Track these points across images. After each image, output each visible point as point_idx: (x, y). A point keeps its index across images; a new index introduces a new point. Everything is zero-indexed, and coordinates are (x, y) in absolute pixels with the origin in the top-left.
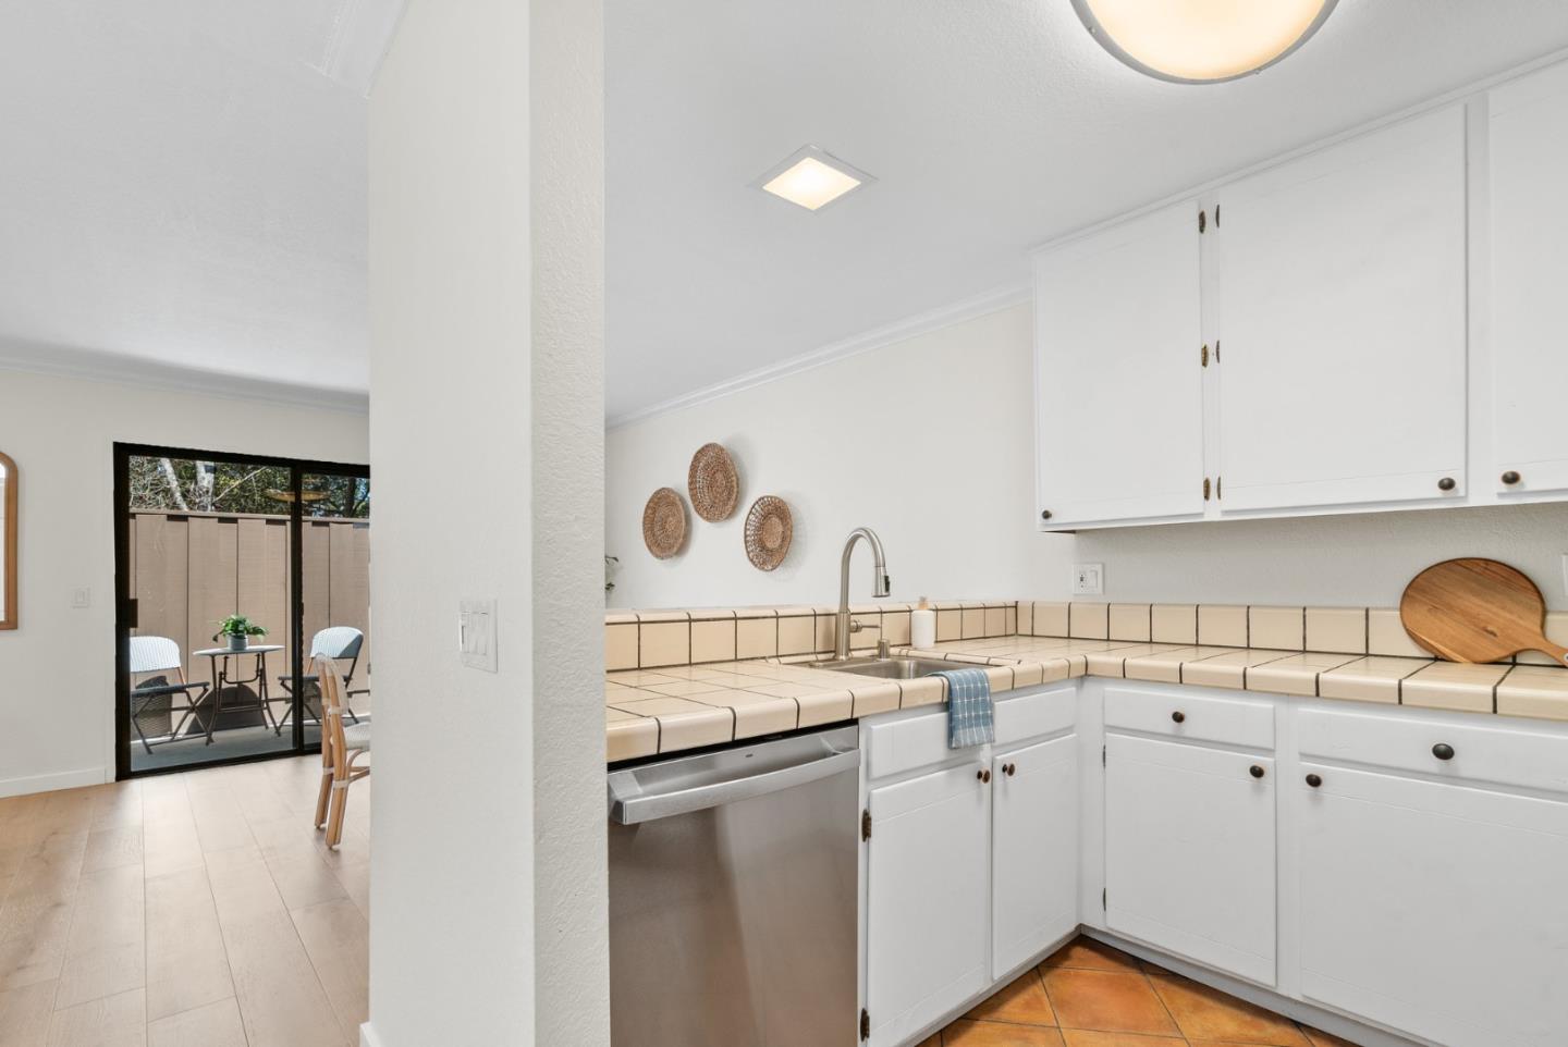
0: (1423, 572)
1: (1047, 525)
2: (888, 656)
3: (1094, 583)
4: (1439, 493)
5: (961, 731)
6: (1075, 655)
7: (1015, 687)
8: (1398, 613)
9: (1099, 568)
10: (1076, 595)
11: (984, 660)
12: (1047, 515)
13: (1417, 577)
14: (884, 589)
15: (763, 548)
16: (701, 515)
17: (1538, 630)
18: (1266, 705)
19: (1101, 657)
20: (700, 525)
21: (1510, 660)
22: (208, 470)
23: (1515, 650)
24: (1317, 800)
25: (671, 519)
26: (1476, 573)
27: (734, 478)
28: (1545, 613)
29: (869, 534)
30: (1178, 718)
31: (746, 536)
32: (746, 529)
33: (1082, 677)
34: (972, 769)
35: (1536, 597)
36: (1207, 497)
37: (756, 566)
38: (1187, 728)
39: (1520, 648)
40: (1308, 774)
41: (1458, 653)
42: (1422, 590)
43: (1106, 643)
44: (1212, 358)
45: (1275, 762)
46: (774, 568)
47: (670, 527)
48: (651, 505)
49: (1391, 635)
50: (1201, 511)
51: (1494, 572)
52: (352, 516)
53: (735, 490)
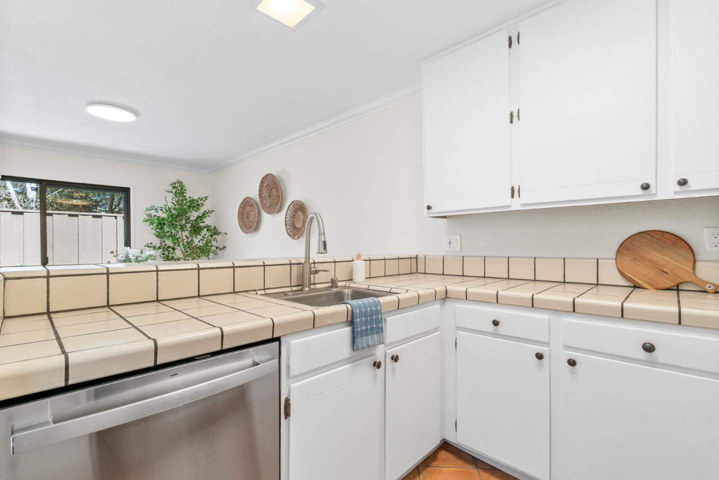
0: (628, 238)
1: (429, 213)
2: (337, 287)
3: (456, 246)
4: (641, 192)
5: (359, 339)
6: (439, 286)
7: (399, 307)
8: (614, 261)
9: (458, 237)
10: (447, 251)
11: (388, 290)
12: (429, 208)
13: (625, 241)
14: (323, 249)
15: (294, 227)
16: (265, 211)
17: (691, 271)
18: (544, 316)
19: (456, 287)
20: (265, 216)
21: (676, 288)
22: (32, 189)
23: (679, 282)
24: (573, 374)
25: (252, 213)
26: (657, 239)
27: (280, 192)
28: (695, 261)
29: (317, 216)
30: (496, 323)
31: (286, 221)
32: (286, 218)
33: (444, 298)
34: (371, 360)
35: (690, 252)
36: (513, 197)
37: (290, 236)
38: (501, 329)
39: (682, 281)
40: (569, 358)
41: (648, 284)
42: (626, 248)
43: (461, 278)
44: (515, 119)
45: (550, 350)
46: (299, 238)
47: (251, 217)
48: (242, 206)
49: (610, 274)
50: (510, 204)
51: (667, 238)
52: (113, 213)
53: (281, 197)
